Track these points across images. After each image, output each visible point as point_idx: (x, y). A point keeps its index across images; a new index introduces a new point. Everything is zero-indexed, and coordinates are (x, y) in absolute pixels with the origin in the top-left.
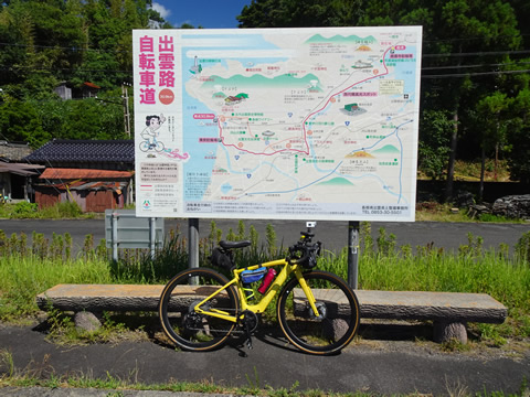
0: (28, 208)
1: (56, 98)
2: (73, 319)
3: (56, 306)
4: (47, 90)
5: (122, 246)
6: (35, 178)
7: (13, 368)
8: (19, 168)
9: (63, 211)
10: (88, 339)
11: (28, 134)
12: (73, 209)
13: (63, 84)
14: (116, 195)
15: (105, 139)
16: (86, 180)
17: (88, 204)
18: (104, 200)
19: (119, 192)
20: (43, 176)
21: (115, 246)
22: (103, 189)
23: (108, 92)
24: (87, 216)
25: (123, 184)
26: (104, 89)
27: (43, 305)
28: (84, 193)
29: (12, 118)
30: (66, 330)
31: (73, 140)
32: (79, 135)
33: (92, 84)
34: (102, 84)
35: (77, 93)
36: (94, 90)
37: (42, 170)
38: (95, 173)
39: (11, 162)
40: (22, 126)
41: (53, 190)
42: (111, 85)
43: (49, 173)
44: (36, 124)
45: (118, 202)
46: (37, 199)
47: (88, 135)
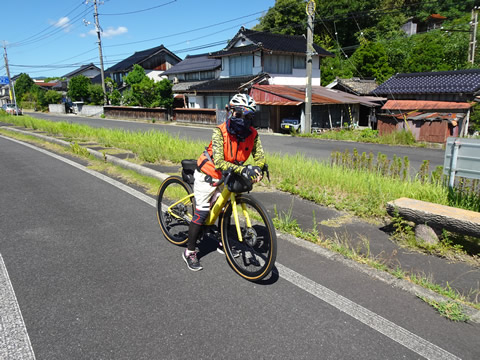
0: (370, 134)
1: (402, 35)
2: (413, 229)
3: (401, 215)
4: (396, 29)
5: (459, 175)
6: (378, 108)
7: (369, 253)
8: (367, 101)
9: (399, 138)
10: (426, 250)
11: (375, 70)
12: (407, 138)
13: (409, 21)
14: (451, 126)
15: (446, 70)
16: (422, 111)
17: (421, 134)
18: (437, 130)
19: (454, 123)
20: (385, 107)
21: (453, 174)
22: (438, 120)
23: (455, 20)
24: (419, 144)
25: (459, 115)
26: (450, 19)
27: (390, 211)
28: (419, 123)
29: (365, 57)
30: (407, 236)
31: (414, 74)
32: (420, 67)
33: (438, 15)
34: (449, 14)
35: (422, 28)
36: (439, 21)
37: (385, 102)
38: (431, 104)
39: (362, 95)
40: (373, 63)
41: (392, 120)
42: (458, 13)
43: (390, 105)
44: (383, 61)
45: (452, 134)
46: (379, 127)
47: (428, 68)
